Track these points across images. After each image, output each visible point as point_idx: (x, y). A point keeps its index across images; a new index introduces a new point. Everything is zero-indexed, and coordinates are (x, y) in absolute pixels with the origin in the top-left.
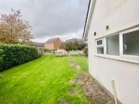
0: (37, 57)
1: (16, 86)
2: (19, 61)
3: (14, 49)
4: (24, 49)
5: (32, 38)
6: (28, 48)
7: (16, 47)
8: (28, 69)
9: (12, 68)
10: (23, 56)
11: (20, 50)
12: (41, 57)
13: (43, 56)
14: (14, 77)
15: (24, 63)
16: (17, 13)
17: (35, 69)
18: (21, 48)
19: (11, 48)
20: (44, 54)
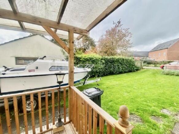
0: (133, 71)
1: (107, 88)
2: (114, 71)
3: (112, 60)
4: (119, 60)
5: (130, 47)
6: (123, 60)
7: (113, 59)
8: (119, 80)
9: (108, 76)
10: (118, 67)
11: (116, 61)
12: (138, 71)
13: (142, 70)
14: (108, 82)
15: (118, 74)
16: (118, 24)
17: (125, 82)
18: (117, 60)
19: (110, 59)
20: (144, 67)
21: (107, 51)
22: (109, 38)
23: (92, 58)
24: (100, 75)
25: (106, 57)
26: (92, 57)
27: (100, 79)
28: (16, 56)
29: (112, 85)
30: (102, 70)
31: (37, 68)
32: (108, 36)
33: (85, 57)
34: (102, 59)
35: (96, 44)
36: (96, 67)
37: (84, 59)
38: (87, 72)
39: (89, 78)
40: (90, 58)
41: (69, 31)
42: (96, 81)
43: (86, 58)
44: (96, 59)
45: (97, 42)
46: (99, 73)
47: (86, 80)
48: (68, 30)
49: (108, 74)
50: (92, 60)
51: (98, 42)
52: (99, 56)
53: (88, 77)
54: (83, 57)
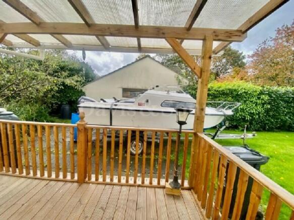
3: (290, 96)
21: (277, 75)
22: (285, 44)
23: (235, 90)
24: (253, 127)
25: (275, 88)
26: (236, 87)
27: (254, 135)
28: (124, 87)
29: (285, 154)
30: (259, 117)
31: (147, 101)
32: (280, 41)
33: (220, 87)
34: (261, 93)
35: (245, 61)
36: (242, 110)
37: (217, 91)
38: (224, 115)
39: (225, 129)
40: (229, 89)
41: (204, 40)
42: (243, 137)
43: (221, 89)
44: (245, 92)
45: (249, 57)
46: (251, 123)
47: (219, 132)
48: (203, 38)
49: (276, 128)
50: (235, 93)
51: (253, 56)
52: (254, 86)
53: (224, 127)
54: (214, 88)
